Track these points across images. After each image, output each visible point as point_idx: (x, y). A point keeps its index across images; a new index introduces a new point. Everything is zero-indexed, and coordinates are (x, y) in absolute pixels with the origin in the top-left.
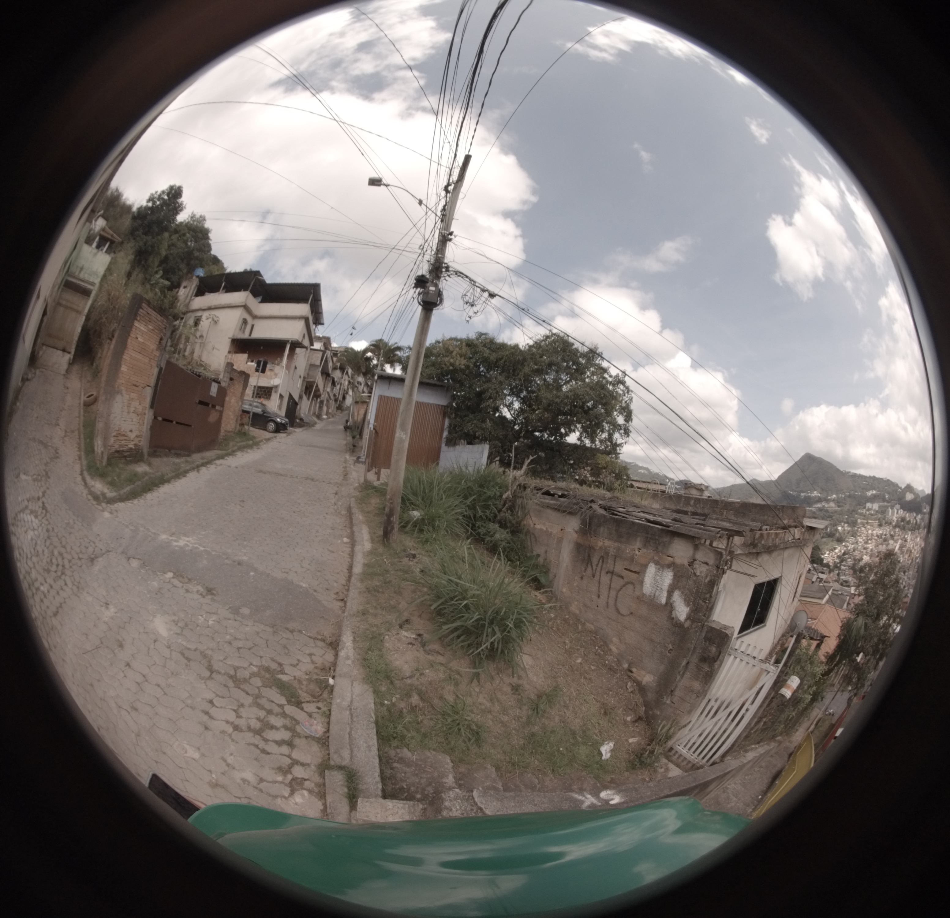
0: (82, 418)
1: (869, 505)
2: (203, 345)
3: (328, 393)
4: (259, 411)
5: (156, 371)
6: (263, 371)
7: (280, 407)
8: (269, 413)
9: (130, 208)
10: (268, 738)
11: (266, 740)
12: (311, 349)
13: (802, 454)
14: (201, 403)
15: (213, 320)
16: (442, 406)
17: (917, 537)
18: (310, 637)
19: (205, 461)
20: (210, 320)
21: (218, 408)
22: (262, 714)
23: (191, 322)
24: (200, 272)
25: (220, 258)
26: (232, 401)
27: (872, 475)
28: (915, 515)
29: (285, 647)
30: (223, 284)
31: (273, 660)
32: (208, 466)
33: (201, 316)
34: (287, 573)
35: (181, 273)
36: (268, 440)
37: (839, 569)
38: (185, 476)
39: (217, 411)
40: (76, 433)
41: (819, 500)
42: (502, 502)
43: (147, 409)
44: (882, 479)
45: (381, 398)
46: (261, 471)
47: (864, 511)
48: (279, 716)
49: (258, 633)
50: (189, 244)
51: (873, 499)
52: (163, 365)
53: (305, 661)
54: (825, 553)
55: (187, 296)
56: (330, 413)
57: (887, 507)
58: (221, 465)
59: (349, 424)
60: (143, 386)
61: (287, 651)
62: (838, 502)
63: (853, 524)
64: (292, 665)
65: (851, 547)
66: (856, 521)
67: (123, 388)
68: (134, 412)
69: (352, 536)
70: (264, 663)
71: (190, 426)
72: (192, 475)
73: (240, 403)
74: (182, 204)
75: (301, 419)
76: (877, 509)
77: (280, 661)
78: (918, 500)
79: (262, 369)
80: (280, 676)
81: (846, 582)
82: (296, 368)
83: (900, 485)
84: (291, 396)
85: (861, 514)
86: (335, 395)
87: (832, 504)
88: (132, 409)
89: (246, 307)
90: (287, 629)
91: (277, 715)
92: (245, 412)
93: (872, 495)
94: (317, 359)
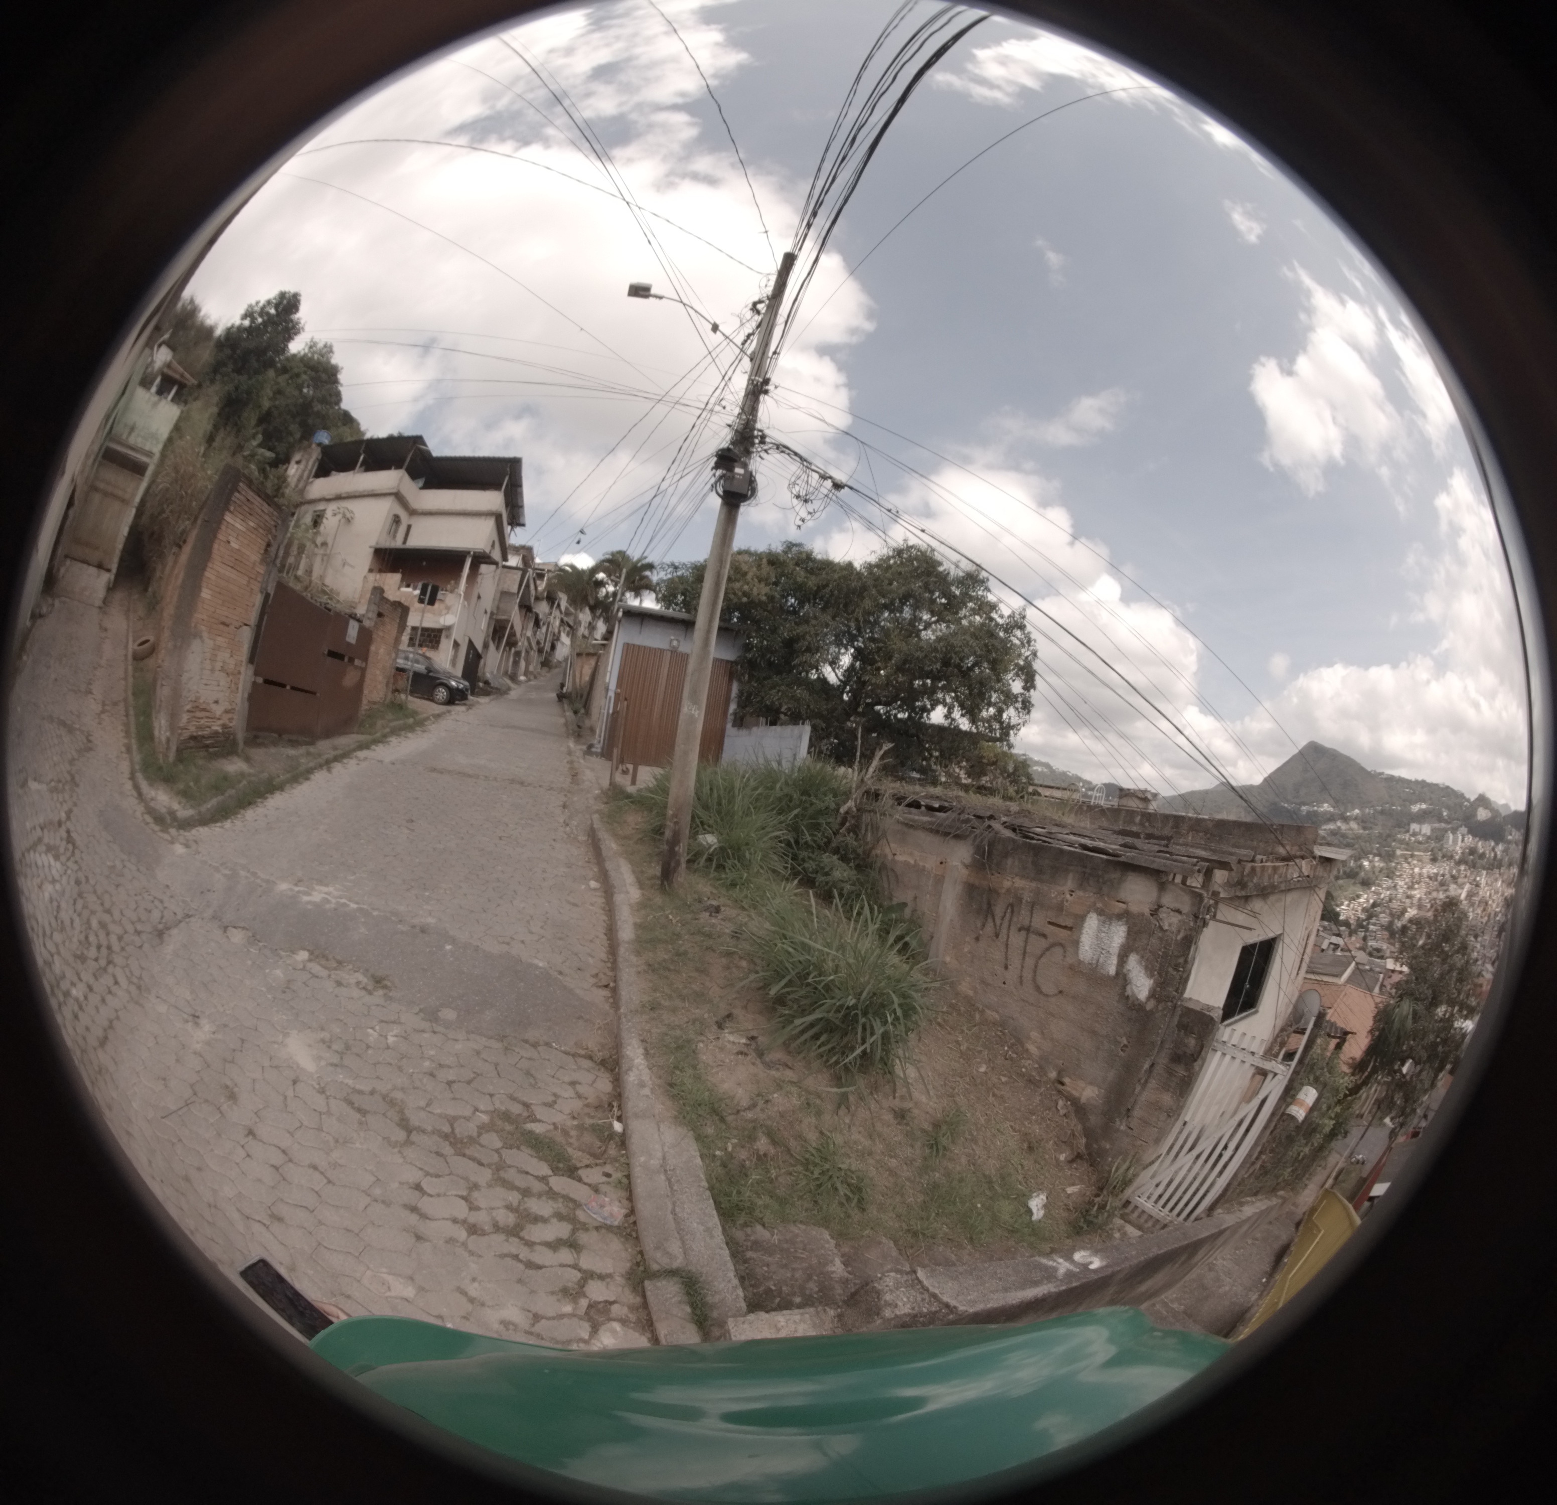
0: (131, 680)
1: (1414, 827)
2: (327, 558)
3: (528, 639)
4: (421, 668)
5: (258, 599)
6: (432, 602)
7: (454, 663)
8: (437, 672)
9: (210, 331)
10: (533, 1239)
11: (530, 1244)
12: (504, 567)
13: (1303, 743)
14: (332, 654)
15: (344, 516)
16: (728, 662)
17: (1496, 880)
18: (566, 1053)
19: (339, 752)
20: (339, 517)
21: (357, 662)
22: (514, 1197)
23: (308, 519)
24: (324, 437)
25: (354, 414)
26: (380, 651)
27: (1420, 779)
28: (1493, 844)
29: (528, 1073)
30: (362, 458)
31: (512, 1098)
32: (345, 761)
33: (324, 510)
34: (508, 944)
35: (291, 439)
36: (438, 716)
37: (1367, 929)
38: (308, 779)
39: (356, 667)
40: (122, 706)
41: (1331, 818)
42: (839, 820)
43: (244, 664)
44: (1437, 785)
45: (629, 649)
46: (434, 770)
47: (1407, 837)
48: (544, 1198)
49: (478, 1053)
50: (305, 390)
51: (1421, 817)
52: (271, 590)
53: (566, 1095)
54: (1342, 904)
55: (301, 477)
56: (531, 673)
57: (1445, 831)
58: (366, 759)
59: (565, 690)
60: (238, 624)
61: (532, 1081)
62: (1363, 821)
63: (1389, 857)
64: (545, 1104)
65: (1385, 894)
66: (1394, 852)
67: (203, 628)
68: (222, 669)
69: (604, 877)
70: (498, 1105)
71: (314, 693)
72: (319, 777)
73: (393, 655)
74: (298, 323)
75: (487, 683)
76: (1429, 833)
77: (525, 1099)
78: (1498, 820)
79: (430, 598)
80: (530, 1126)
81: (1378, 950)
82: (479, 597)
83: (1467, 796)
84: (471, 644)
85: (1402, 842)
86: (538, 643)
87: (1353, 825)
88: (218, 665)
89: (398, 496)
90: (526, 1041)
91: (539, 1196)
92: (400, 670)
93: (1420, 810)
94: (512, 583)
